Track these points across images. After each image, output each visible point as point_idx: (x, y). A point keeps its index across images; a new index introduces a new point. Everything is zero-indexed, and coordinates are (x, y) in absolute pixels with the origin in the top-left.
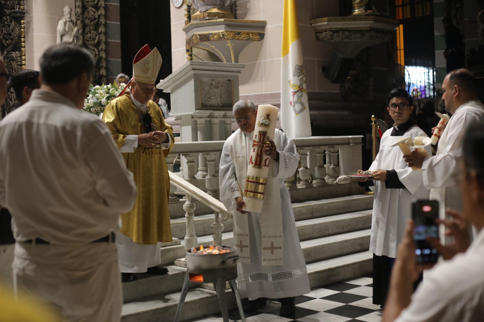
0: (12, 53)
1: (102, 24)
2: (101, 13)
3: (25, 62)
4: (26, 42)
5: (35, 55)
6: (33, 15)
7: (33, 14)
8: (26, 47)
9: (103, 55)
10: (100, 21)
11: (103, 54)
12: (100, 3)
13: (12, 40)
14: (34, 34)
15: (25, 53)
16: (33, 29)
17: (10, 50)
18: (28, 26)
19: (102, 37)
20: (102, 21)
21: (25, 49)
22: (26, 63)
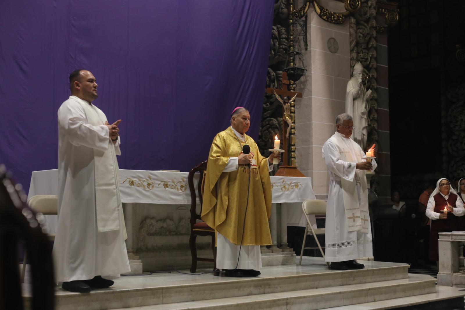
0: (272, 120)
1: (374, 88)
2: (373, 76)
3: (295, 130)
4: (296, 107)
5: (313, 122)
6: (311, 73)
7: (311, 71)
8: (296, 112)
9: (375, 126)
10: (372, 85)
11: (375, 124)
12: (372, 64)
13: (271, 103)
14: (313, 96)
15: (295, 119)
16: (310, 91)
17: (268, 115)
18: (302, 87)
19: (374, 104)
20: (374, 85)
21: (295, 116)
22: (296, 132)
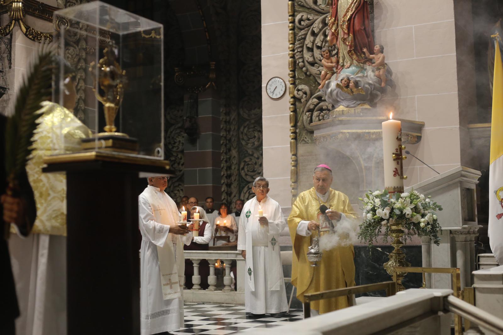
1: (82, 109)
2: (81, 97)
10: (79, 105)
12: (80, 85)
20: (81, 106)
